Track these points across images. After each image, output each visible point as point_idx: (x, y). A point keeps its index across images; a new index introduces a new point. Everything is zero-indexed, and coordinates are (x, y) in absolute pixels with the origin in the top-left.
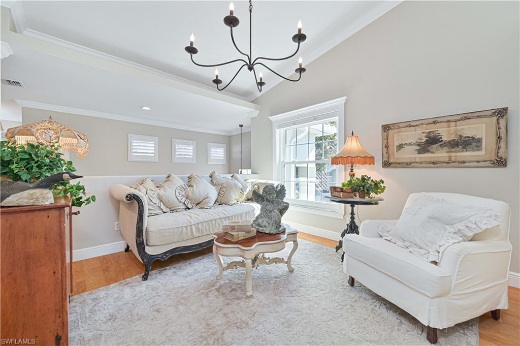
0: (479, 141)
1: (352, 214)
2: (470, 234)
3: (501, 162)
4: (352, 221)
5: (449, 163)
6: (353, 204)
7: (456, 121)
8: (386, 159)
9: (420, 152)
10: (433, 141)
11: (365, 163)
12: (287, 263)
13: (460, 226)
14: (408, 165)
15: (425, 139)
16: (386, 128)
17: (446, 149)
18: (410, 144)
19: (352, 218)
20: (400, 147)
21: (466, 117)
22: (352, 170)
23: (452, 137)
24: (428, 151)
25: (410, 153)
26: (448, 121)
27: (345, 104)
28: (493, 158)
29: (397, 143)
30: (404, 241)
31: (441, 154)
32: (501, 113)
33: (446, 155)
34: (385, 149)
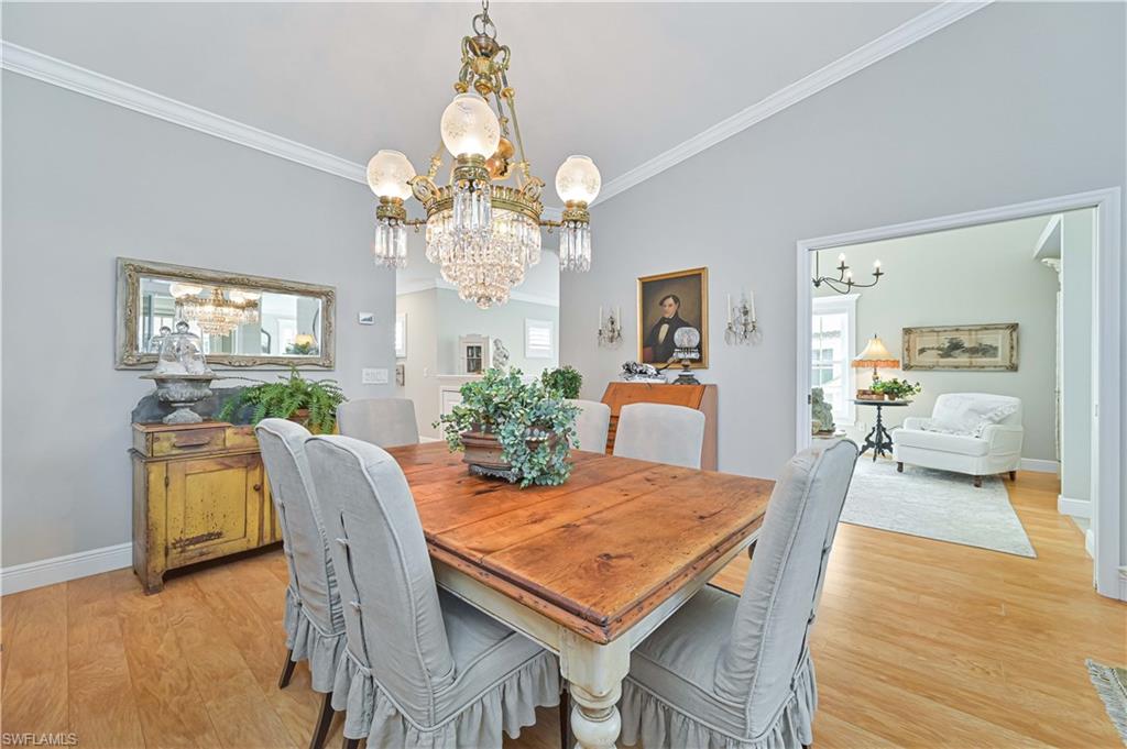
0: (996, 349)
1: (879, 416)
2: (997, 419)
3: (1014, 368)
4: (879, 425)
5: (970, 367)
6: (879, 405)
7: (976, 330)
8: (906, 362)
9: (942, 356)
10: (955, 346)
11: (888, 366)
13: (991, 414)
14: (930, 368)
15: (947, 345)
16: (907, 331)
17: (967, 355)
18: (933, 349)
19: (879, 421)
20: (922, 351)
21: (986, 328)
22: (875, 373)
23: (972, 345)
24: (950, 356)
25: (931, 358)
26: (970, 330)
27: (857, 301)
28: (1008, 364)
29: (919, 347)
30: (947, 429)
31: (963, 359)
32: (1014, 327)
33: (968, 360)
34: (906, 353)
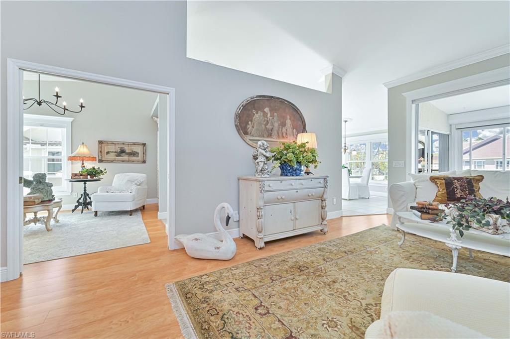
0: (138, 153)
1: (85, 188)
2: (138, 184)
3: (144, 162)
4: (85, 192)
5: (129, 161)
6: (85, 182)
7: (131, 145)
8: (100, 158)
9: (117, 156)
10: (122, 151)
11: (89, 160)
12: (54, 218)
13: (136, 182)
14: (112, 162)
15: (119, 151)
16: (101, 142)
17: (127, 156)
18: (113, 152)
19: (85, 190)
20: (108, 153)
21: (134, 144)
22: (83, 164)
23: (130, 151)
24: (120, 156)
25: (112, 156)
26: (128, 144)
27: (72, 122)
28: (142, 160)
29: (106, 151)
30: (118, 190)
31: (126, 158)
32: (144, 145)
33: (128, 158)
34: (100, 153)
